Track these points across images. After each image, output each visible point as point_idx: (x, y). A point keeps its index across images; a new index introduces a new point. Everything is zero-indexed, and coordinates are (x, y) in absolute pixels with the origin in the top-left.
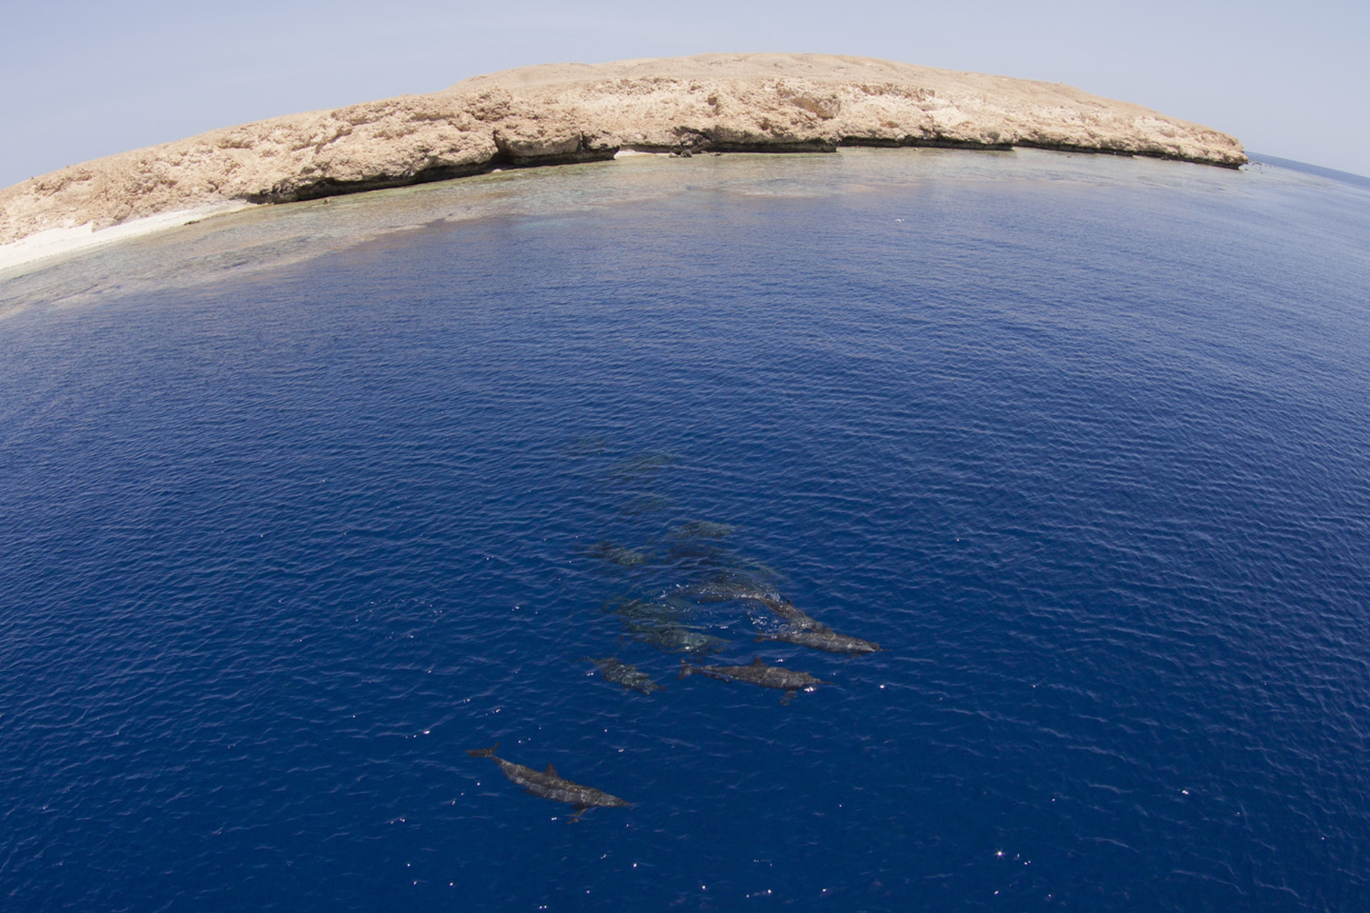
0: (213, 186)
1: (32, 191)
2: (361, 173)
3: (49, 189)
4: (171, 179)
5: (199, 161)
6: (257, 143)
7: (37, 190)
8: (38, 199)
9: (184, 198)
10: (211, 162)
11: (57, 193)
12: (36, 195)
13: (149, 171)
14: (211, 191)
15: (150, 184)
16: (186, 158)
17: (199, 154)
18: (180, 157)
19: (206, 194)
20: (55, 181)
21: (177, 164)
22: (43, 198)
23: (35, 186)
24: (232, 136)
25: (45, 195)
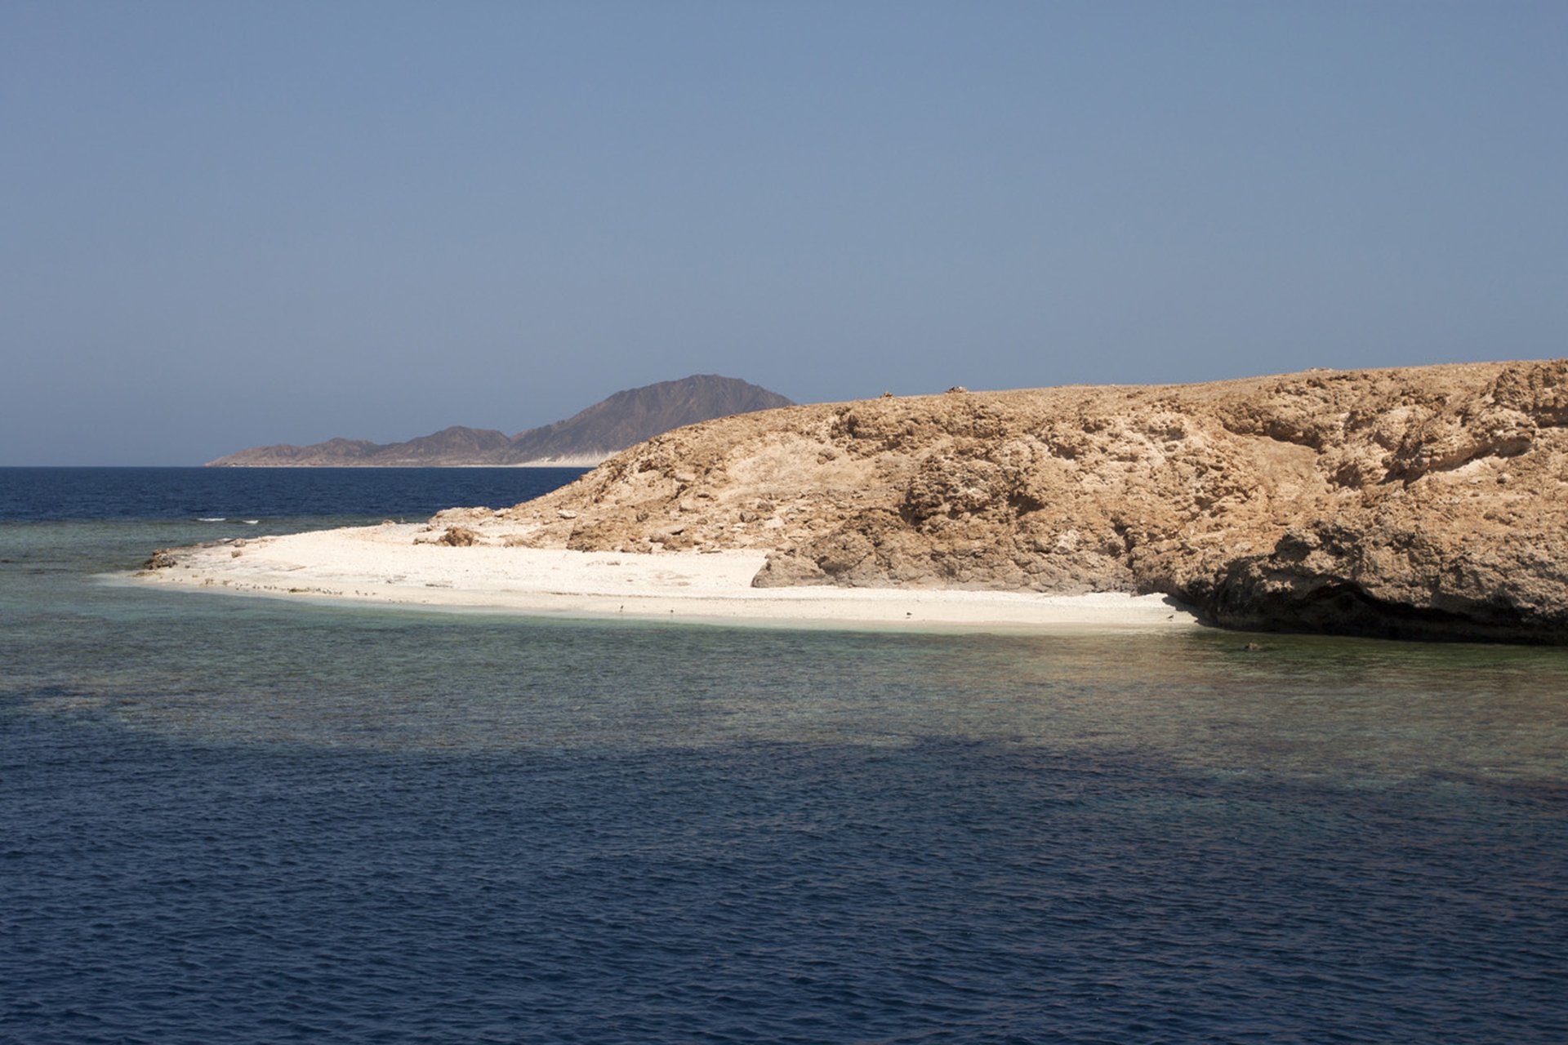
0: (1121, 542)
1: (824, 430)
2: (1434, 584)
3: (870, 436)
4: (1030, 491)
5: (1134, 458)
6: (1340, 435)
7: (836, 432)
8: (830, 457)
9: (1031, 555)
10: (1167, 468)
11: (888, 455)
12: (829, 446)
13: (987, 456)
14: (1114, 551)
15: (976, 493)
16: (1097, 439)
17: (1140, 437)
18: (1077, 435)
19: (1093, 558)
20: (892, 419)
21: (1069, 453)
22: (844, 458)
23: (836, 418)
24: (1277, 401)
25: (850, 449)
